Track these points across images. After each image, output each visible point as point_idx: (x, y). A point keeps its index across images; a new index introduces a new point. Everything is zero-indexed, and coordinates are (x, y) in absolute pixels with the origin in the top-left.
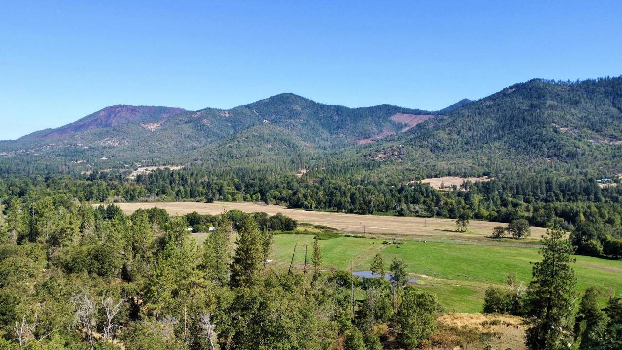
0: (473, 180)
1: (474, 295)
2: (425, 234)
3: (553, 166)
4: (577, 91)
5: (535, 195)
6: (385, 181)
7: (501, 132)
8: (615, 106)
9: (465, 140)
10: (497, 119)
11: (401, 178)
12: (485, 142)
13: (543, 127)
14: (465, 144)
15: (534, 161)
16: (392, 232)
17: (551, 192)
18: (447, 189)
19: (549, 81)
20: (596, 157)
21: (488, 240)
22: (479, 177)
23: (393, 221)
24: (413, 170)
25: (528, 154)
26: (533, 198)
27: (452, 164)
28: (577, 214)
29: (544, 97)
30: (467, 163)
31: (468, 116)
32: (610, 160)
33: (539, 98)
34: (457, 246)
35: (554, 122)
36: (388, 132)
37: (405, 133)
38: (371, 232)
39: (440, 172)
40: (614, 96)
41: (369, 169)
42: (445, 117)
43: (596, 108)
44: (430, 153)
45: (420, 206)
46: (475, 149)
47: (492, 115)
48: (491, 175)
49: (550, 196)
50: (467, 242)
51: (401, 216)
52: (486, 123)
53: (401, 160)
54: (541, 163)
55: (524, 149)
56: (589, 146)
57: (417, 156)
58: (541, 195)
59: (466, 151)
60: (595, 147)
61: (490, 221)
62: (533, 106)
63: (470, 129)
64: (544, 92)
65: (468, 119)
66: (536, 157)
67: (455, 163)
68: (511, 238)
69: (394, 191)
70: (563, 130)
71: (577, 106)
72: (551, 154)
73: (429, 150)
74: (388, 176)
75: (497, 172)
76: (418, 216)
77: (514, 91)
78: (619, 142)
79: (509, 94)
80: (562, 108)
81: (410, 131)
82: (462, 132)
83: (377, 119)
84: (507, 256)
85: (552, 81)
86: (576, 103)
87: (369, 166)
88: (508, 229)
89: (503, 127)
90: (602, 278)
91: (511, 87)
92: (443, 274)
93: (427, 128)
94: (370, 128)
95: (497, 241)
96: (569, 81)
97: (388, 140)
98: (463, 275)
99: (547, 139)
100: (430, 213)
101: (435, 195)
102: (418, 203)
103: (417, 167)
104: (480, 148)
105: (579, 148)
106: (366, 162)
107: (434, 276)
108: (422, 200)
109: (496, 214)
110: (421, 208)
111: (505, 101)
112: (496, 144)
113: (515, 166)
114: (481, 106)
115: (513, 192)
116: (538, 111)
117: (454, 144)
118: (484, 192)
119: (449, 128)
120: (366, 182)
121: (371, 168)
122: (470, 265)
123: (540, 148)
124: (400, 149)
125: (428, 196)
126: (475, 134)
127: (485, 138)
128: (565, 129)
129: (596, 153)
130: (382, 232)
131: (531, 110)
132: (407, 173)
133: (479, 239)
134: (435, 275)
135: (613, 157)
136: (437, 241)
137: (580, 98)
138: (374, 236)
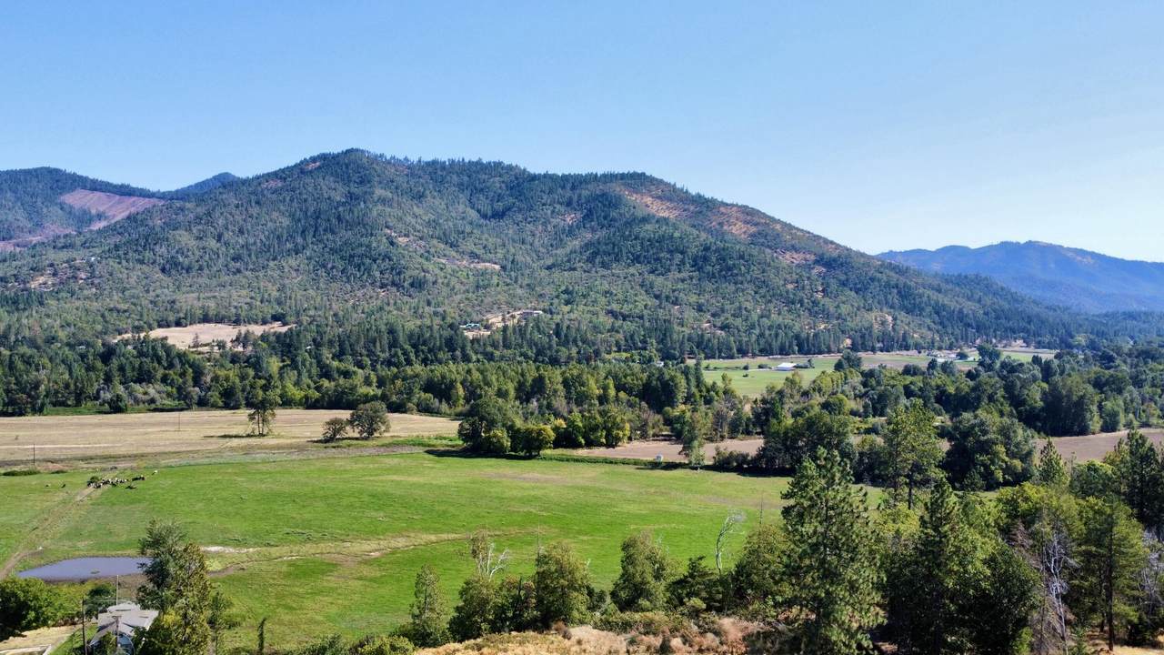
0: (258, 330)
1: (336, 573)
2: (184, 449)
3: (392, 302)
4: (420, 177)
5: (371, 354)
6: (62, 335)
7: (299, 240)
8: (473, 208)
9: (232, 251)
10: (292, 216)
11: (99, 327)
12: (271, 257)
13: (372, 235)
14: (233, 259)
15: (359, 294)
16: (106, 453)
17: (397, 347)
18: (206, 349)
19: (376, 156)
20: (454, 288)
21: (316, 447)
22: (264, 322)
23: (99, 425)
24: (125, 311)
25: (349, 281)
26: (367, 359)
27: (209, 298)
28: (451, 385)
29: (369, 182)
30: (239, 297)
31: (237, 207)
32: (473, 293)
33: (361, 182)
34: (263, 468)
35: (387, 227)
36: (56, 227)
37: (99, 232)
38: (50, 455)
39: (186, 314)
40: (472, 191)
41: (17, 309)
42: (188, 205)
43: (447, 207)
44: (161, 275)
45: (157, 386)
46: (252, 270)
47: (282, 207)
48: (288, 318)
49: (396, 354)
50: (278, 457)
51: (115, 413)
52: (271, 221)
53: (94, 290)
54: (371, 297)
55: (343, 272)
56: (442, 269)
57: (133, 281)
58: (380, 354)
59: (234, 274)
60: (450, 271)
61: (308, 408)
62: (351, 196)
63: (241, 232)
64: (370, 174)
65: (238, 212)
66: (363, 287)
67: (214, 297)
68: (357, 439)
69: (91, 358)
70: (402, 240)
71: (421, 202)
72: (386, 282)
73: (157, 269)
74: (69, 325)
75: (298, 314)
76: (156, 410)
77: (319, 168)
78: (483, 264)
79: (311, 172)
80: (399, 204)
81: (113, 229)
82: (226, 236)
83: (27, 199)
84: (365, 475)
85: (381, 156)
86: (420, 197)
87: (15, 302)
88: (351, 422)
89: (303, 232)
90: (529, 495)
91: (314, 160)
92: (255, 536)
93: (151, 223)
94: (10, 217)
95: (334, 447)
96: (406, 159)
97: (60, 245)
98: (298, 530)
99: (379, 255)
100: (184, 401)
101: (188, 362)
102: (149, 382)
103: (135, 305)
104: (263, 267)
105: (428, 272)
106: (7, 293)
107: (238, 546)
108: (160, 373)
109: (317, 395)
110: (159, 392)
111: (304, 184)
112: (292, 262)
113: (328, 303)
114: (260, 189)
115: (334, 351)
116: (362, 205)
117: (211, 259)
118: (282, 351)
119: (200, 227)
120: (13, 338)
121: (22, 306)
122: (304, 506)
123: (368, 270)
124: (91, 266)
125: (171, 366)
126: (251, 240)
127: (272, 250)
128: (406, 240)
129: (454, 281)
130: (79, 453)
131: (349, 204)
132: (112, 317)
133: (300, 448)
134: (238, 543)
135: (477, 287)
136: (214, 460)
137: (425, 189)
138: (61, 466)
